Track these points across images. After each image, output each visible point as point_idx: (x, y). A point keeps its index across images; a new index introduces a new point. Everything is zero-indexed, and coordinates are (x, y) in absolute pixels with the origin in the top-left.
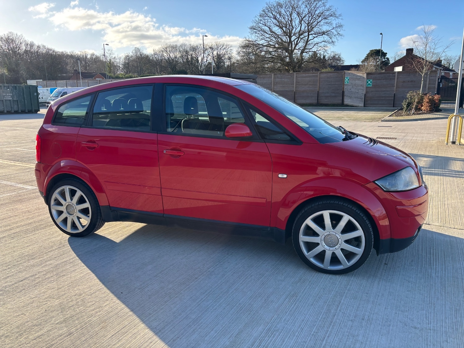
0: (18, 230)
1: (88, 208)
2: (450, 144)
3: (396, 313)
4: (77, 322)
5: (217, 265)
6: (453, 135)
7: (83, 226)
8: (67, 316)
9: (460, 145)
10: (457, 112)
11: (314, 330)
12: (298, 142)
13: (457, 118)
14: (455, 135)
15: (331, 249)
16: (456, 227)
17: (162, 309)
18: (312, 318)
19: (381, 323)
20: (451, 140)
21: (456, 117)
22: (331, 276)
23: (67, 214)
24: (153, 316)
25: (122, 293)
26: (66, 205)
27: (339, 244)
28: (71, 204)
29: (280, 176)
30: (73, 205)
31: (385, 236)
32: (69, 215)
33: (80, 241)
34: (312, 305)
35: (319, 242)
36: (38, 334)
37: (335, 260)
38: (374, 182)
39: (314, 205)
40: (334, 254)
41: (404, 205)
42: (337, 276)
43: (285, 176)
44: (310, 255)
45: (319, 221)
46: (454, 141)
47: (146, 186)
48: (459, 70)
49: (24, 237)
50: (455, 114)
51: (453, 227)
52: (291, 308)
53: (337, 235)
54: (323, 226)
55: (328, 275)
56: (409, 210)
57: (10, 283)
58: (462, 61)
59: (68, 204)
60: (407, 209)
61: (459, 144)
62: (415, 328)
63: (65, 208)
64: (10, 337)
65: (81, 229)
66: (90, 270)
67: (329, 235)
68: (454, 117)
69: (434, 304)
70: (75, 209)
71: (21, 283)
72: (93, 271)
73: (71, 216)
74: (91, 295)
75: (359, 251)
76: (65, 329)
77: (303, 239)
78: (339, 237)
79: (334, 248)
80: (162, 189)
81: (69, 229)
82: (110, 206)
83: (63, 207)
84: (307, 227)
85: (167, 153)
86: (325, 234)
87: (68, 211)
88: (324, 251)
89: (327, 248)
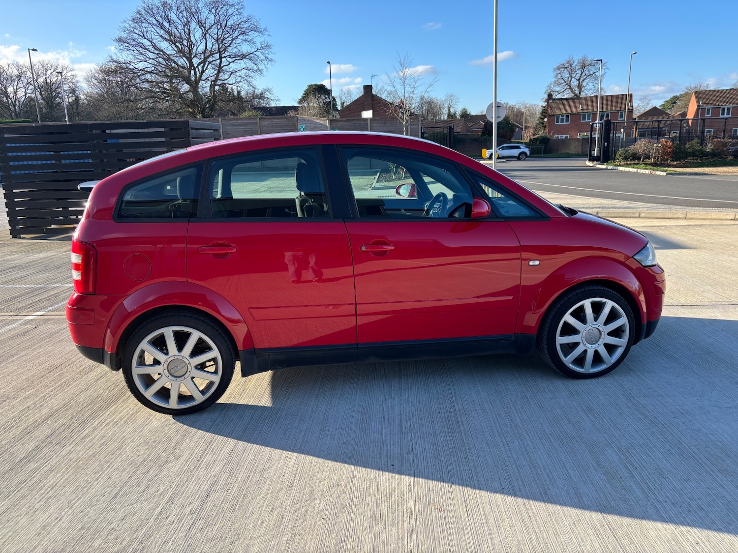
0: (45, 430)
1: (215, 358)
3: (698, 400)
7: (203, 393)
11: (659, 437)
12: (544, 217)
15: (593, 346)
17: (475, 467)
19: (700, 412)
23: (170, 377)
24: (477, 477)
26: (169, 361)
28: (181, 358)
29: (531, 263)
30: (185, 360)
31: (645, 322)
32: (174, 379)
33: (205, 417)
34: (621, 414)
35: (580, 341)
37: (597, 359)
38: (632, 257)
40: (596, 351)
41: (657, 281)
42: (600, 379)
43: (537, 263)
44: (568, 360)
48: (492, 117)
53: (600, 328)
54: (583, 320)
55: (590, 380)
56: (660, 285)
60: (658, 285)
63: (166, 368)
65: (200, 398)
67: (591, 329)
70: (189, 365)
71: (211, 499)
73: (177, 379)
74: (353, 480)
75: (623, 342)
76: (394, 529)
77: (560, 340)
78: (602, 330)
79: (596, 345)
80: (358, 305)
81: (173, 404)
82: (254, 349)
83: (161, 366)
84: (566, 324)
85: (366, 250)
86: (587, 330)
87: (172, 371)
88: (585, 351)
89: (590, 346)
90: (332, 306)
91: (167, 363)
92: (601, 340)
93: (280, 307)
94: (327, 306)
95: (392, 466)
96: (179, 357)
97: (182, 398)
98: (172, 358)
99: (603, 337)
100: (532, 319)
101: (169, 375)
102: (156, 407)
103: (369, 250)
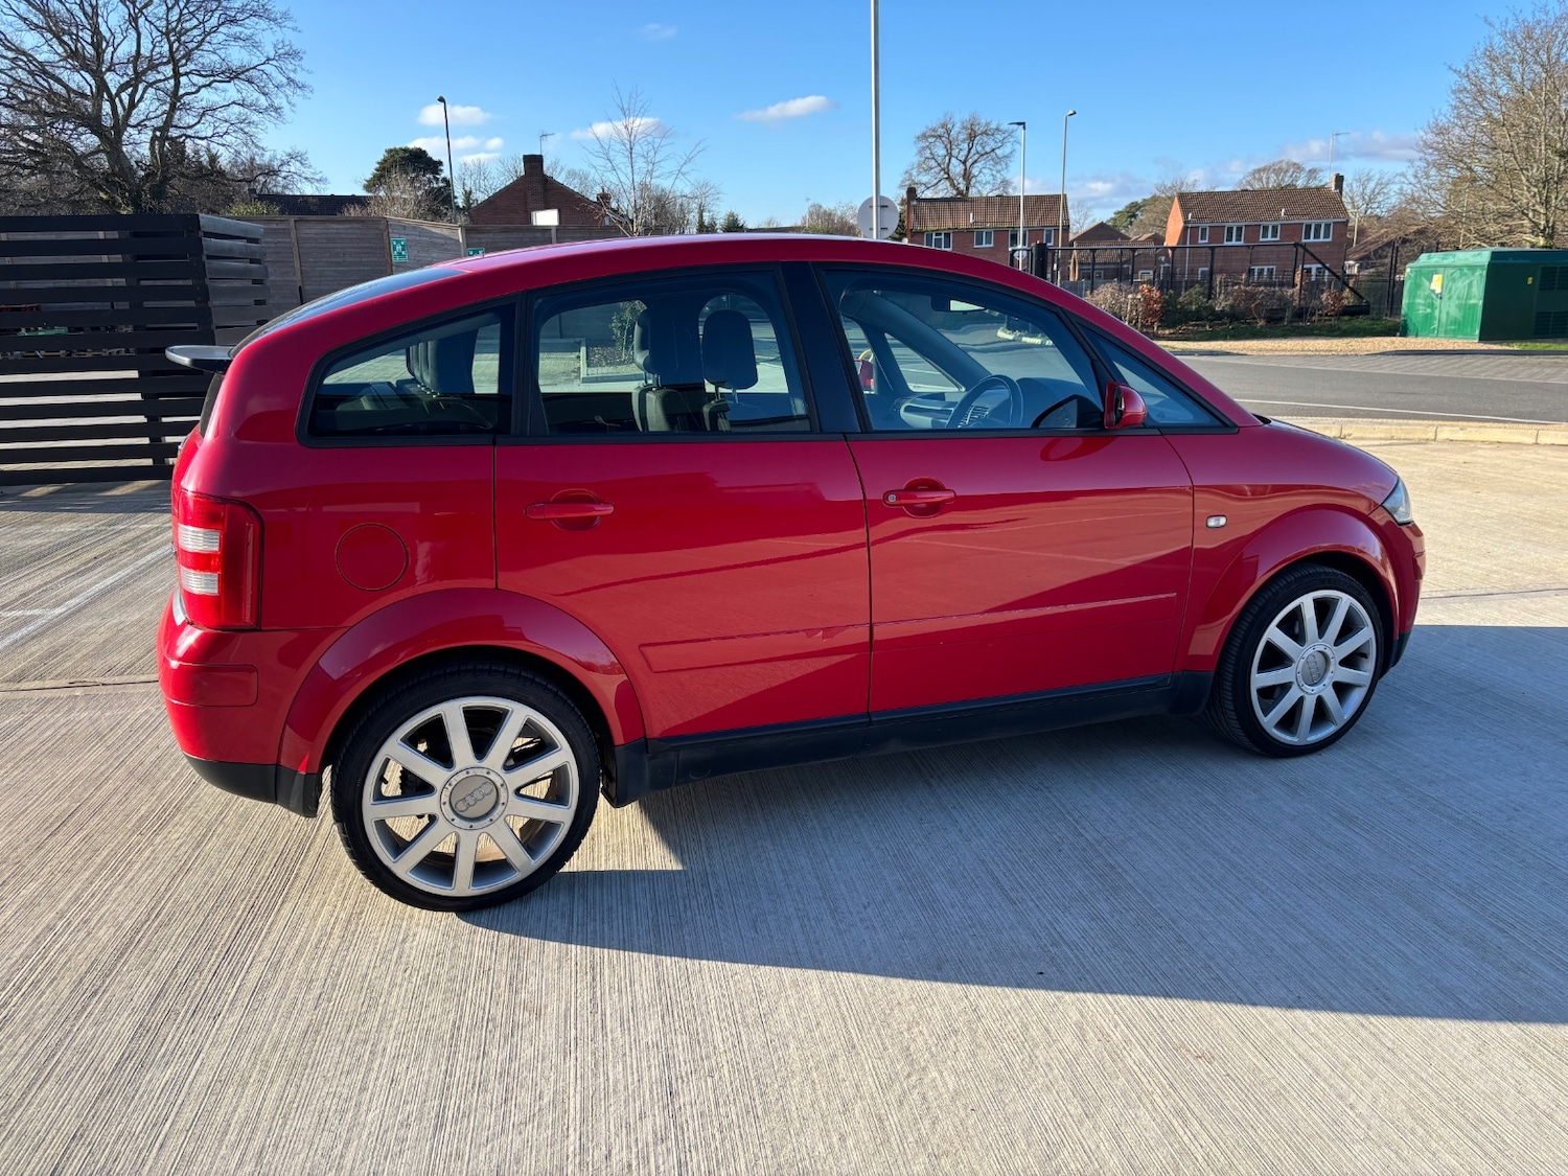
1: (564, 769)
8: (1064, 1090)
12: (1227, 426)
15: (1315, 689)
17: (1211, 958)
24: (1232, 980)
26: (454, 783)
27: (1330, 672)
28: (482, 772)
29: (1212, 523)
30: (492, 776)
31: (1395, 633)
33: (536, 906)
35: (1293, 680)
37: (1320, 713)
38: (1382, 506)
40: (1319, 700)
41: (1415, 553)
43: (1222, 521)
44: (1271, 719)
45: (1294, 626)
47: (819, 630)
48: (871, 229)
53: (1327, 651)
54: (1301, 638)
56: (1419, 562)
58: (877, 206)
60: (1417, 560)
63: (447, 800)
67: (1312, 654)
74: (979, 1016)
75: (1364, 676)
76: (1142, 1114)
77: (1258, 680)
78: (1330, 656)
79: (1321, 686)
80: (875, 628)
81: (463, 884)
82: (646, 740)
83: (436, 796)
84: (1269, 646)
85: (898, 502)
86: (1306, 656)
87: (461, 807)
88: (1301, 700)
89: (1308, 688)
90: (821, 633)
91: (450, 788)
93: (709, 639)
94: (810, 632)
95: (1041, 975)
96: (479, 772)
97: (483, 870)
98: (463, 775)
99: (1331, 668)
100: (1206, 641)
101: (455, 817)
102: (421, 898)
103: (903, 501)
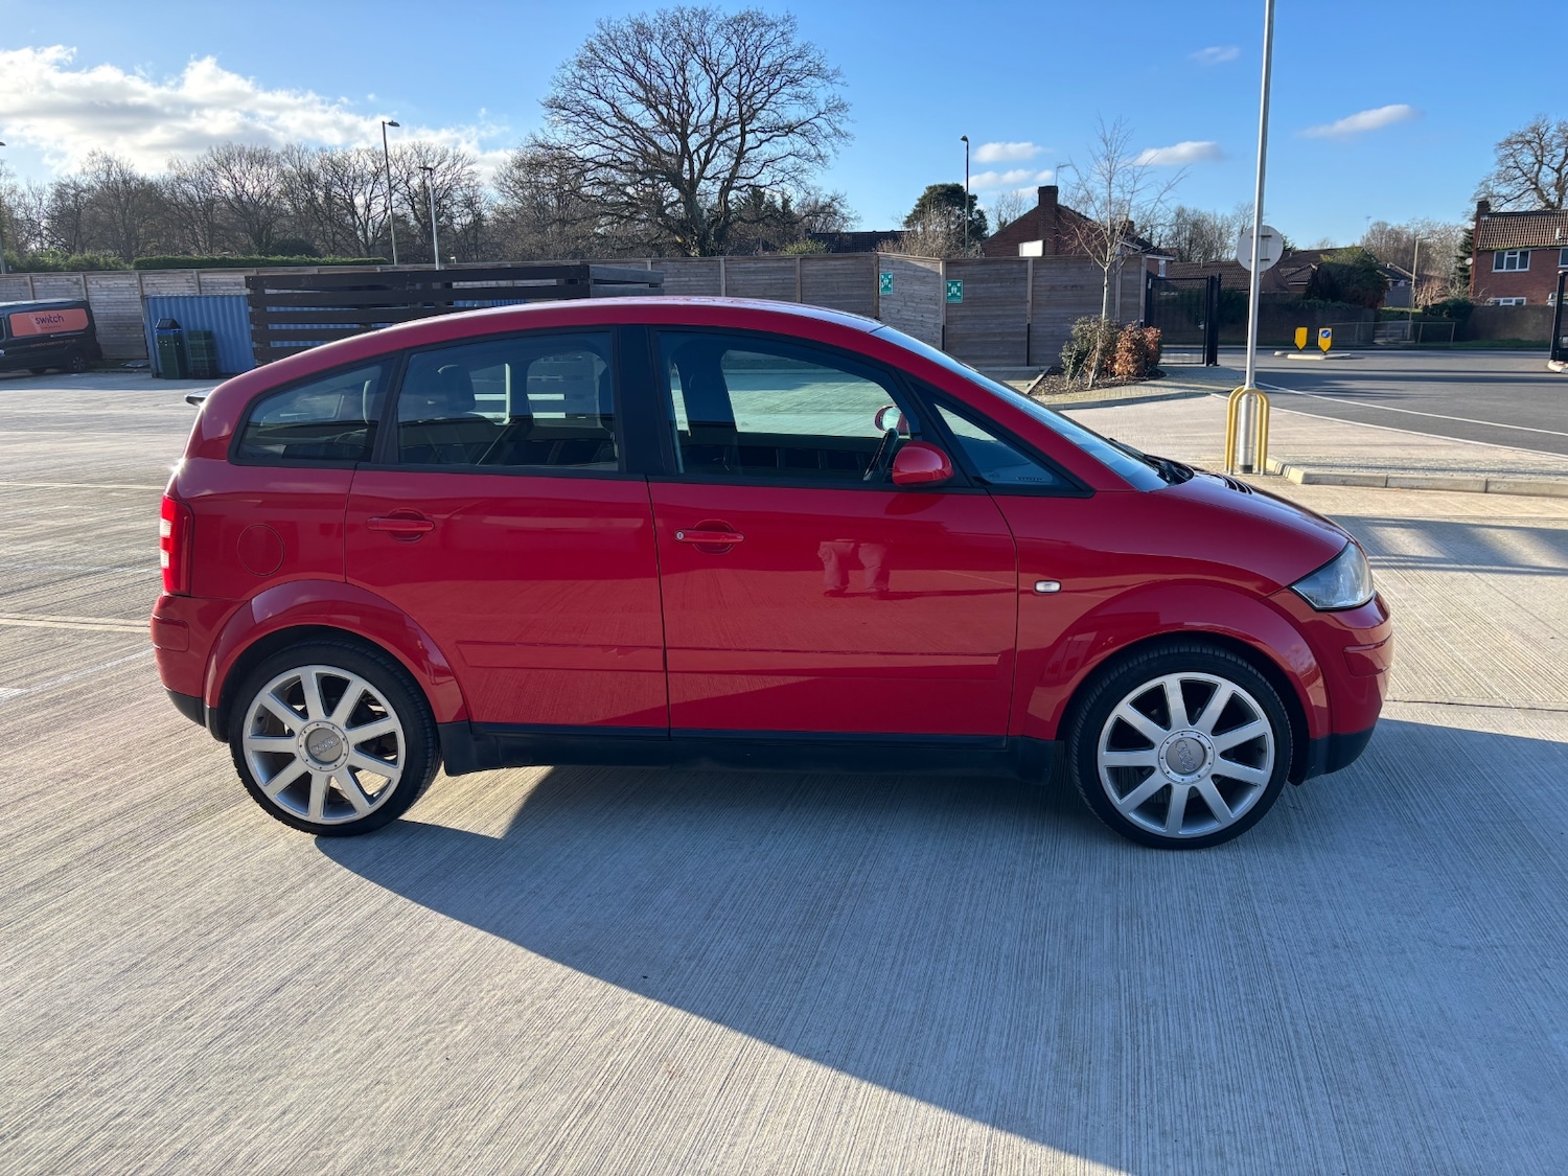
0: (97, 838)
1: (392, 735)
2: (1240, 472)
3: (1399, 922)
4: (578, 1073)
5: (863, 864)
6: (1246, 448)
7: (371, 799)
8: (532, 1064)
9: (1265, 474)
10: (1253, 381)
11: (1241, 989)
12: (1081, 490)
13: (1253, 398)
14: (1250, 446)
15: (1187, 778)
16: (1398, 697)
17: (803, 1001)
18: (1216, 962)
19: (1380, 949)
20: (1241, 462)
21: (1250, 395)
22: (1186, 855)
23: (310, 762)
24: (792, 1023)
25: (645, 977)
26: (308, 732)
27: (1207, 763)
28: (330, 727)
29: (1041, 587)
30: (336, 731)
31: (1320, 731)
32: (317, 766)
33: (371, 846)
34: (1193, 930)
35: (1155, 765)
36: (484, 1126)
37: (1197, 808)
38: (1289, 587)
39: (1136, 663)
40: (1193, 790)
41: (1358, 644)
42: (1204, 853)
43: (1055, 587)
44: (1127, 805)
45: (1153, 706)
46: (1249, 464)
47: (615, 646)
48: (1251, 261)
49: (149, 859)
50: (1246, 387)
51: (1392, 698)
52: (1147, 947)
53: (1202, 740)
54: (1163, 720)
55: (1177, 854)
56: (1368, 655)
57: (243, 1004)
58: (1257, 236)
59: (313, 727)
60: (1361, 653)
61: (1262, 472)
62: (1463, 948)
63: (303, 744)
64: (401, 1152)
65: (363, 809)
66: (482, 928)
67: (1180, 740)
68: (1244, 398)
69: (1468, 889)
70: (344, 743)
71: (280, 995)
72: (497, 930)
73: (324, 767)
74: (552, 996)
75: (1259, 776)
76: (561, 1098)
77: (1108, 759)
78: (1207, 745)
79: (1194, 777)
80: (667, 651)
81: (316, 813)
82: (470, 722)
83: (295, 739)
84: (1121, 724)
85: (685, 540)
86: (1171, 740)
87: (315, 751)
88: (1168, 788)
89: (1177, 777)
90: (616, 650)
91: (305, 736)
92: (1206, 766)
93: (514, 644)
94: (607, 647)
95: (642, 979)
96: (326, 726)
97: (333, 802)
99: (1209, 759)
100: (1045, 704)
101: (309, 758)
102: (283, 815)
103: (689, 540)
